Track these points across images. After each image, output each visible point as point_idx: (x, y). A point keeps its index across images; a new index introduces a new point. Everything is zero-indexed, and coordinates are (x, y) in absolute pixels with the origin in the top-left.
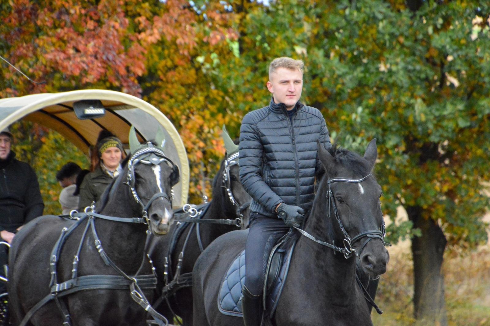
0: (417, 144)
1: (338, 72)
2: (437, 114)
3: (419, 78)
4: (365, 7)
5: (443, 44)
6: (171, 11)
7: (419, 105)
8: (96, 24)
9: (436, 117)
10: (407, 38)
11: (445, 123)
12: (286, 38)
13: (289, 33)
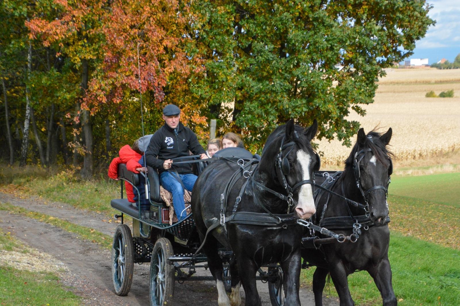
0: (284, 119)
1: (251, 85)
2: (294, 105)
3: (285, 89)
4: (265, 55)
5: (298, 74)
6: (178, 58)
7: (286, 101)
8: (145, 64)
9: (293, 106)
10: (282, 70)
11: (297, 109)
12: (224, 73)
13: (225, 71)
